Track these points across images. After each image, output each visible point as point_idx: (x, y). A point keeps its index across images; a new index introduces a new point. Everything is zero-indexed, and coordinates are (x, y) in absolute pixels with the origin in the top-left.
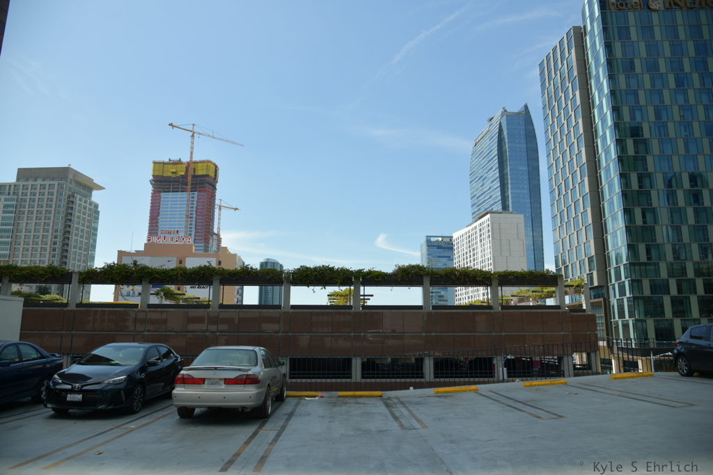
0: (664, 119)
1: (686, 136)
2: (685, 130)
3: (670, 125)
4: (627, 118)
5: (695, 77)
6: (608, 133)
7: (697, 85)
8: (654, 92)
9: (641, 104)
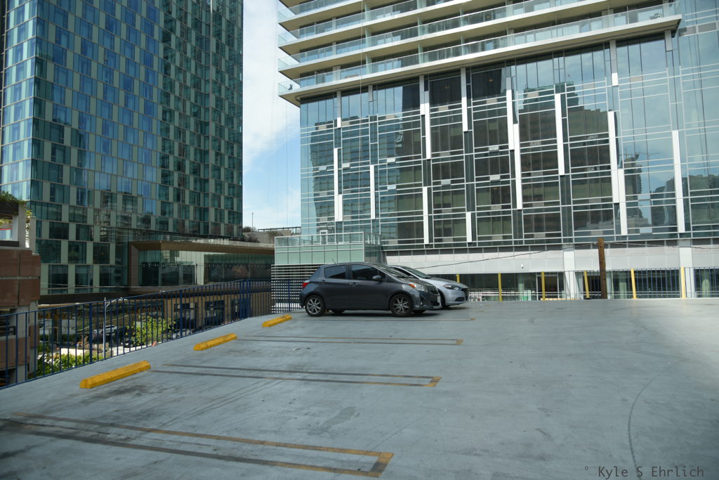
0: (89, 56)
1: (106, 82)
2: (106, 76)
3: (94, 65)
4: (52, 38)
5: (124, 27)
6: (26, 46)
7: (124, 36)
8: (84, 23)
9: (69, 29)
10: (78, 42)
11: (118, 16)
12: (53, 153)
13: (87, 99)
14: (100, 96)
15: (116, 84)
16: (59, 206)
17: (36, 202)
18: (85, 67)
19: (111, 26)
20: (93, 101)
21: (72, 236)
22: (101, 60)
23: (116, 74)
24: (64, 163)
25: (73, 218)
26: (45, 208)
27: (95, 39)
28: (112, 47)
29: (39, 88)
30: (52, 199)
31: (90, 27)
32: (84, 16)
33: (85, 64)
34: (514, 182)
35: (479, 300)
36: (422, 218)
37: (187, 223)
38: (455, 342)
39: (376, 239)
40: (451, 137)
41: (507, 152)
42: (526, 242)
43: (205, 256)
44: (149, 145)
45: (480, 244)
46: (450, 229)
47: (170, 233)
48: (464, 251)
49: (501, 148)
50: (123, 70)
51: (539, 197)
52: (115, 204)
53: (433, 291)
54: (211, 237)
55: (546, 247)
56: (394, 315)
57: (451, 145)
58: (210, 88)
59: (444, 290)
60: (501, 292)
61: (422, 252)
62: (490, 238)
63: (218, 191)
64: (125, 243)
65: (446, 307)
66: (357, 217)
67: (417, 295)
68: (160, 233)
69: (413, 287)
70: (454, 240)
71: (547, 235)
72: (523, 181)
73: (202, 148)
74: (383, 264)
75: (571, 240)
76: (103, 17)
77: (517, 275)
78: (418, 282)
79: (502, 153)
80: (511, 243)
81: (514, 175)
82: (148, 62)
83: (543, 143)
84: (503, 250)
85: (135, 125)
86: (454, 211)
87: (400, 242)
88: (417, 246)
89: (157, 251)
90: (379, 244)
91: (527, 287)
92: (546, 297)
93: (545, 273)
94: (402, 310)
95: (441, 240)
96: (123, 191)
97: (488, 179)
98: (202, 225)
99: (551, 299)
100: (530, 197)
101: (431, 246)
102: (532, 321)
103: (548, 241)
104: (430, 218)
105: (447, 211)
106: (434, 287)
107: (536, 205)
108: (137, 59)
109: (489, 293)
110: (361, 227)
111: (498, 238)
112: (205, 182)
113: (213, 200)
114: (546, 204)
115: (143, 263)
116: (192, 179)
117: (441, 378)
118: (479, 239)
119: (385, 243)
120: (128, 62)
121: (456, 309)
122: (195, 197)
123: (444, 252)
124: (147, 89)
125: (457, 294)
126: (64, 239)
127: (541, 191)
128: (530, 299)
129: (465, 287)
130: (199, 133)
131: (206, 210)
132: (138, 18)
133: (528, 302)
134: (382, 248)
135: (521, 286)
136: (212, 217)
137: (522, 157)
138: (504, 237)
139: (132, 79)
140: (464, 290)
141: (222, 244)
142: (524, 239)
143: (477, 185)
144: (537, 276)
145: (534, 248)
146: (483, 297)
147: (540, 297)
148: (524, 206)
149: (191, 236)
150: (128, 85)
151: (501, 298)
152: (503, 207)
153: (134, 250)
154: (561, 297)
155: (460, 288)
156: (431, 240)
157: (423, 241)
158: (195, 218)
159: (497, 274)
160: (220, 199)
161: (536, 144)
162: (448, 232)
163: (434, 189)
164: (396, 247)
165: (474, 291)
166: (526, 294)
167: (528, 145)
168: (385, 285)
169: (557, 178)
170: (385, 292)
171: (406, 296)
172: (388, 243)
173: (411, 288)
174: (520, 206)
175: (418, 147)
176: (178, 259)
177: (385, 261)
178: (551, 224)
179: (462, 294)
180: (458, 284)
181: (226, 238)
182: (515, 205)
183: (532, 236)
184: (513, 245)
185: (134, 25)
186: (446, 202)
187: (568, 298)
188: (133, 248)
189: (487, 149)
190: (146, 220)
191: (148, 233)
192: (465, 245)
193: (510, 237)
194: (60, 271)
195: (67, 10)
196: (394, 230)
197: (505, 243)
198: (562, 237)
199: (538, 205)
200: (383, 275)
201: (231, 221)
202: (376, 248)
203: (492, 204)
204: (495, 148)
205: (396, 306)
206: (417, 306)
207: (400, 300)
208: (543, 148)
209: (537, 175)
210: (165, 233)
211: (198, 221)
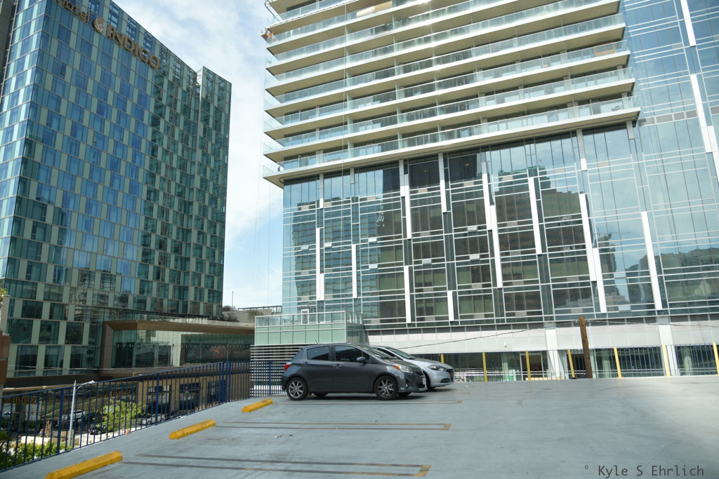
0: (79, 138)
1: (93, 162)
2: (94, 157)
3: (83, 147)
4: (43, 121)
5: (115, 112)
6: (16, 128)
7: (114, 120)
8: (78, 108)
9: (61, 113)
10: (69, 124)
11: (110, 101)
12: (34, 231)
13: (73, 178)
14: (86, 175)
15: (103, 164)
16: (35, 285)
17: (11, 280)
18: (74, 147)
19: (102, 110)
20: (79, 180)
21: (45, 315)
22: (90, 142)
23: (104, 156)
24: (44, 240)
25: (48, 297)
26: (19, 286)
27: (86, 123)
28: (102, 130)
29: (25, 168)
30: (28, 277)
31: (81, 112)
32: (77, 101)
33: (73, 145)
34: (493, 261)
35: (463, 380)
36: (404, 297)
37: (165, 302)
38: (442, 427)
39: (358, 318)
40: (431, 218)
41: (485, 233)
42: (508, 321)
43: (182, 335)
44: (132, 224)
45: (462, 323)
46: (432, 308)
47: (147, 312)
48: (446, 330)
49: (479, 228)
50: (111, 151)
51: (518, 276)
52: (93, 282)
53: (418, 373)
54: (190, 316)
55: (528, 326)
56: (379, 398)
57: (431, 226)
58: (195, 169)
59: (429, 371)
60: (485, 373)
61: (404, 332)
62: (472, 317)
63: (199, 270)
64: (100, 322)
65: (431, 389)
66: (339, 296)
67: (402, 377)
68: (137, 312)
69: (398, 368)
70: (437, 318)
71: (528, 313)
72: (502, 260)
73: (185, 226)
74: (366, 344)
75: (551, 318)
76: (95, 102)
77: (499, 354)
78: (403, 363)
79: (480, 233)
80: (492, 321)
81: (493, 255)
82: (136, 144)
83: (519, 223)
84: (485, 328)
85: (119, 205)
86: (435, 289)
87: (382, 321)
88: (400, 326)
89: (134, 331)
90: (361, 323)
91: (511, 366)
92: (532, 376)
93: (529, 352)
94: (387, 393)
95: (423, 319)
96: (102, 269)
97: (468, 258)
98: (181, 304)
99: (536, 379)
100: (510, 275)
101: (414, 325)
102: (520, 403)
103: (530, 319)
104: (412, 297)
105: (428, 290)
106: (419, 369)
107: (516, 283)
108: (126, 141)
109: (473, 373)
110: (343, 306)
111: (480, 316)
112: (186, 261)
113: (193, 279)
114: (526, 282)
115: (117, 343)
116: (173, 257)
117: (430, 466)
118: (462, 317)
119: (367, 322)
120: (116, 144)
121: (441, 390)
122: (175, 276)
123: (426, 331)
124: (133, 169)
125: (442, 375)
126: (37, 318)
127: (520, 269)
128: (515, 380)
129: (449, 367)
130: (182, 212)
131: (186, 289)
132: (129, 104)
133: (514, 383)
134: (364, 327)
135: (505, 365)
136: (191, 296)
137: (500, 236)
138: (486, 316)
139: (119, 161)
140: (449, 371)
141: (200, 323)
142: (505, 318)
143: (458, 264)
144: (521, 355)
145: (516, 327)
146: (467, 377)
147: (525, 377)
148: (505, 284)
149: (169, 315)
150: (114, 166)
151: (486, 378)
152: (484, 286)
153: (109, 330)
154: (546, 376)
155: (445, 369)
156: (413, 319)
157: (405, 320)
158: (174, 297)
159: (481, 354)
160: (200, 278)
161: (513, 224)
162: (430, 311)
163: (416, 268)
164: (378, 327)
165: (458, 371)
166: (510, 374)
167: (505, 225)
168: (369, 366)
169: (534, 257)
170: (369, 374)
171: (391, 378)
172: (369, 322)
173: (396, 370)
174: (500, 284)
175: (399, 227)
176: (153, 340)
177: (367, 340)
178: (531, 301)
179: (447, 375)
180: (442, 364)
181: (205, 317)
182: (495, 284)
183: (514, 314)
184: (495, 324)
185: (125, 110)
186: (428, 281)
187: (554, 378)
188: (108, 328)
189: (466, 229)
190: (124, 299)
191: (126, 312)
192: (447, 323)
193: (492, 316)
194: (29, 352)
195: (60, 95)
196: (376, 308)
197: (487, 322)
198: (543, 316)
199: (518, 283)
200: (367, 356)
201: (211, 299)
202: (358, 327)
203: (473, 282)
204: (474, 228)
205: (380, 389)
206: (403, 389)
207: (385, 382)
208: (520, 229)
209: (516, 254)
210: (142, 312)
211: (177, 299)
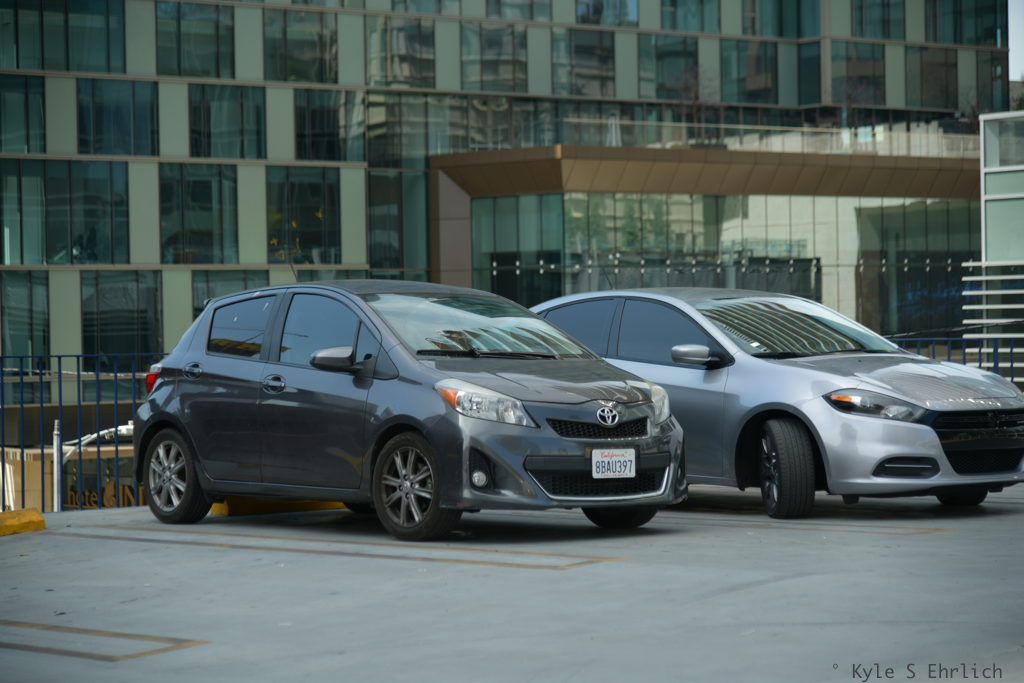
21: (175, 142)
37: (709, 56)
43: (859, 211)
47: (626, 108)
64: (412, 162)
68: (580, 106)
98: (787, 57)
126: (138, 151)
136: (835, 13)
149: (732, 113)
153: (450, 195)
158: (750, 26)
181: (926, 118)
188: (446, 186)
191: (524, 110)
201: (946, 24)
210: (600, 107)
211: (769, 36)
